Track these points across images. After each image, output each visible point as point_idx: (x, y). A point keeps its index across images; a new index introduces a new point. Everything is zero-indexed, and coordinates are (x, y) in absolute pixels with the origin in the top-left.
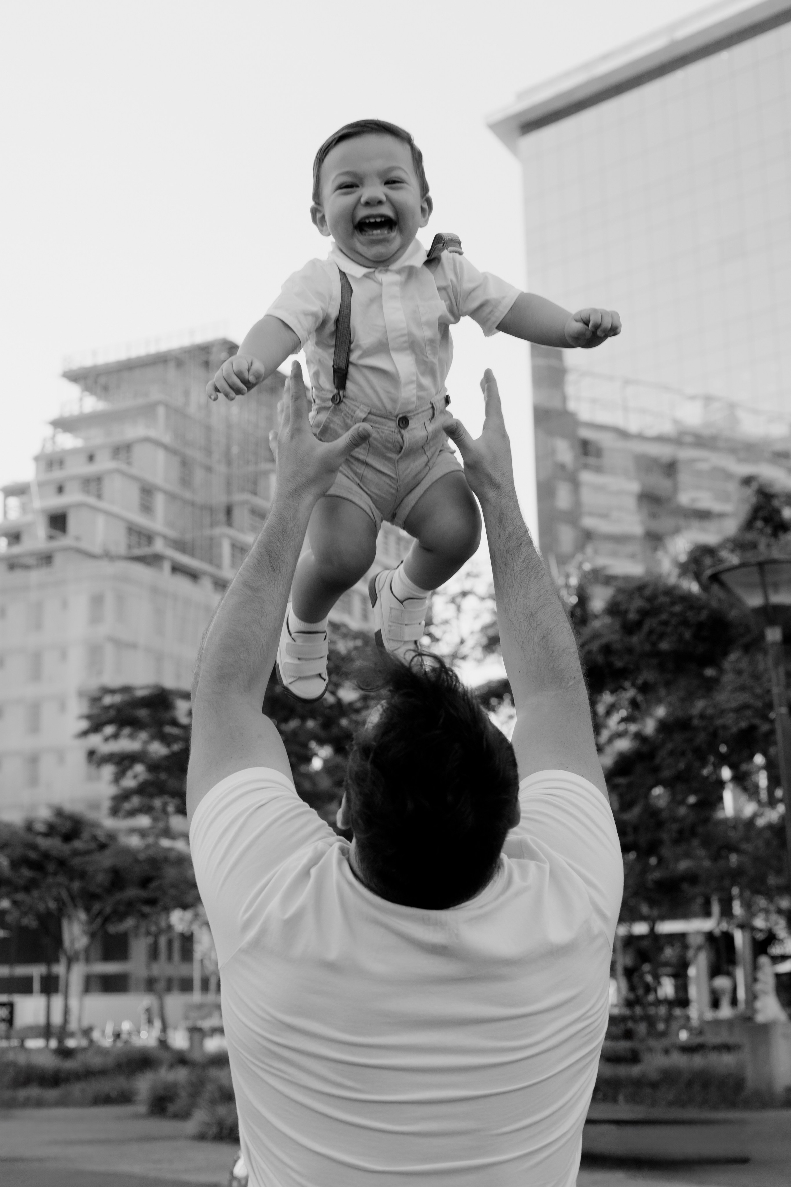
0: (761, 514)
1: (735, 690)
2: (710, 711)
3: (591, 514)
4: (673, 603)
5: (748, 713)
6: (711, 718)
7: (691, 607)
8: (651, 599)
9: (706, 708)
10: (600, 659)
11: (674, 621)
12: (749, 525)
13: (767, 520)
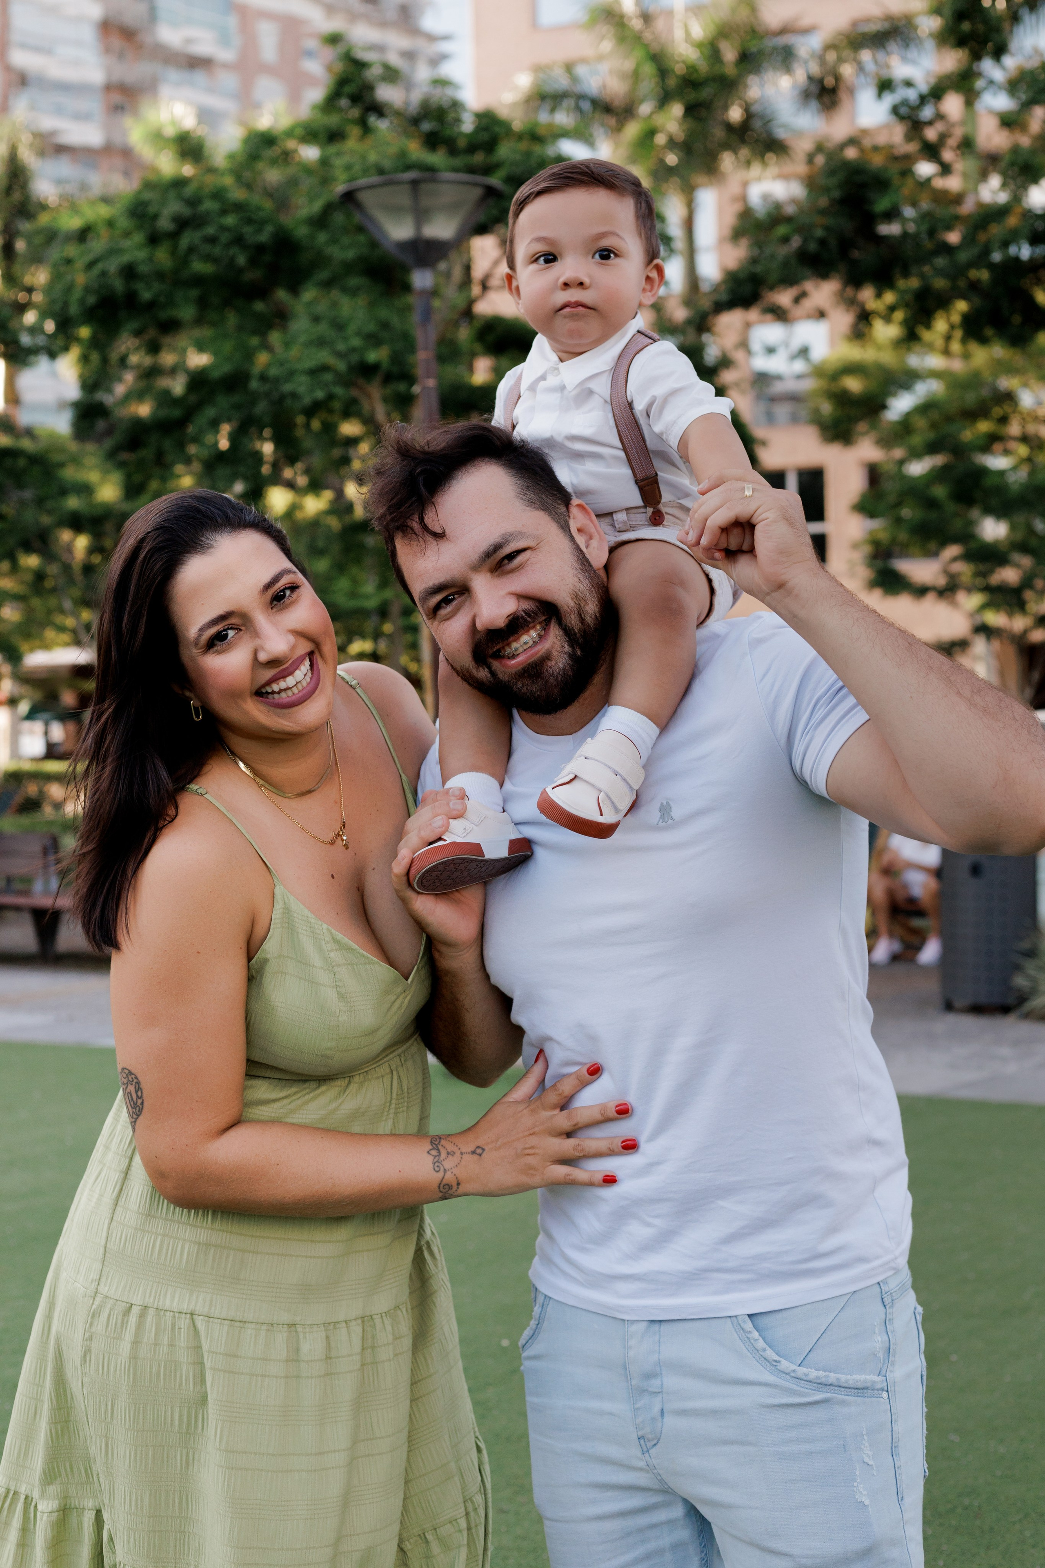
0: (347, 89)
1: (309, 344)
2: (274, 372)
3: (24, 46)
4: (224, 212)
5: (328, 377)
6: (276, 381)
7: (250, 221)
8: (193, 202)
9: (269, 365)
10: (118, 285)
11: (225, 238)
12: (330, 103)
13: (355, 99)
